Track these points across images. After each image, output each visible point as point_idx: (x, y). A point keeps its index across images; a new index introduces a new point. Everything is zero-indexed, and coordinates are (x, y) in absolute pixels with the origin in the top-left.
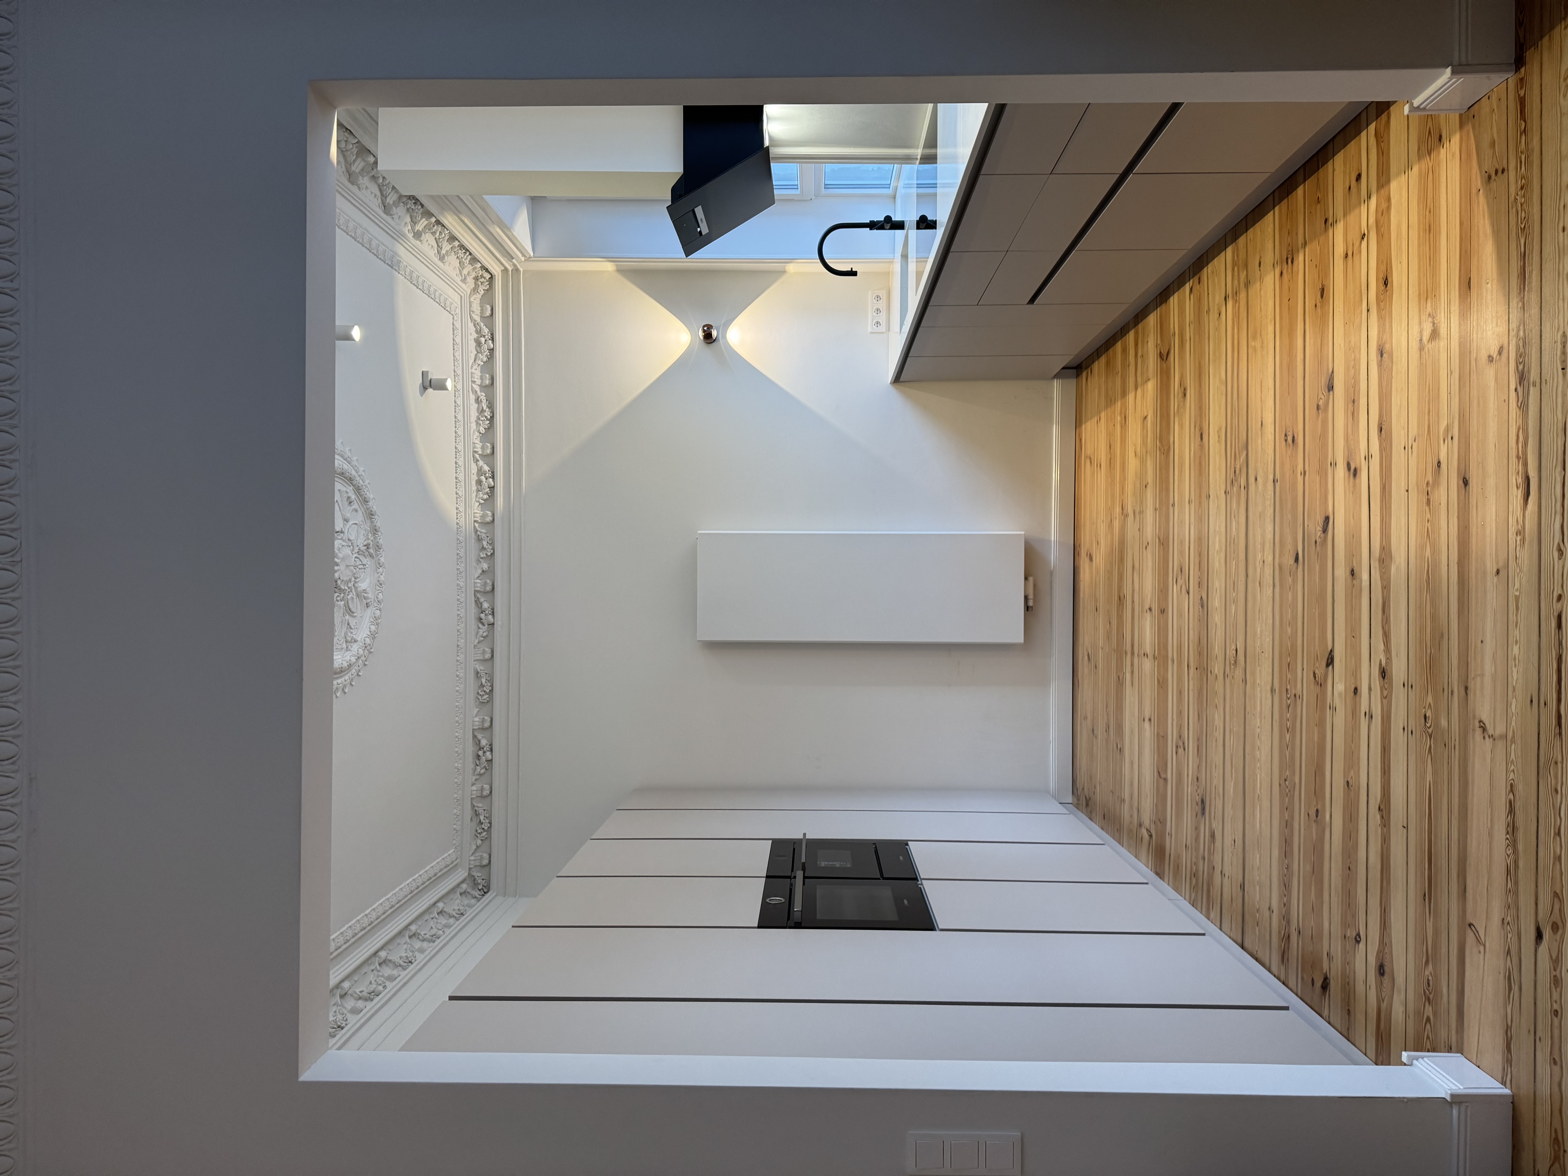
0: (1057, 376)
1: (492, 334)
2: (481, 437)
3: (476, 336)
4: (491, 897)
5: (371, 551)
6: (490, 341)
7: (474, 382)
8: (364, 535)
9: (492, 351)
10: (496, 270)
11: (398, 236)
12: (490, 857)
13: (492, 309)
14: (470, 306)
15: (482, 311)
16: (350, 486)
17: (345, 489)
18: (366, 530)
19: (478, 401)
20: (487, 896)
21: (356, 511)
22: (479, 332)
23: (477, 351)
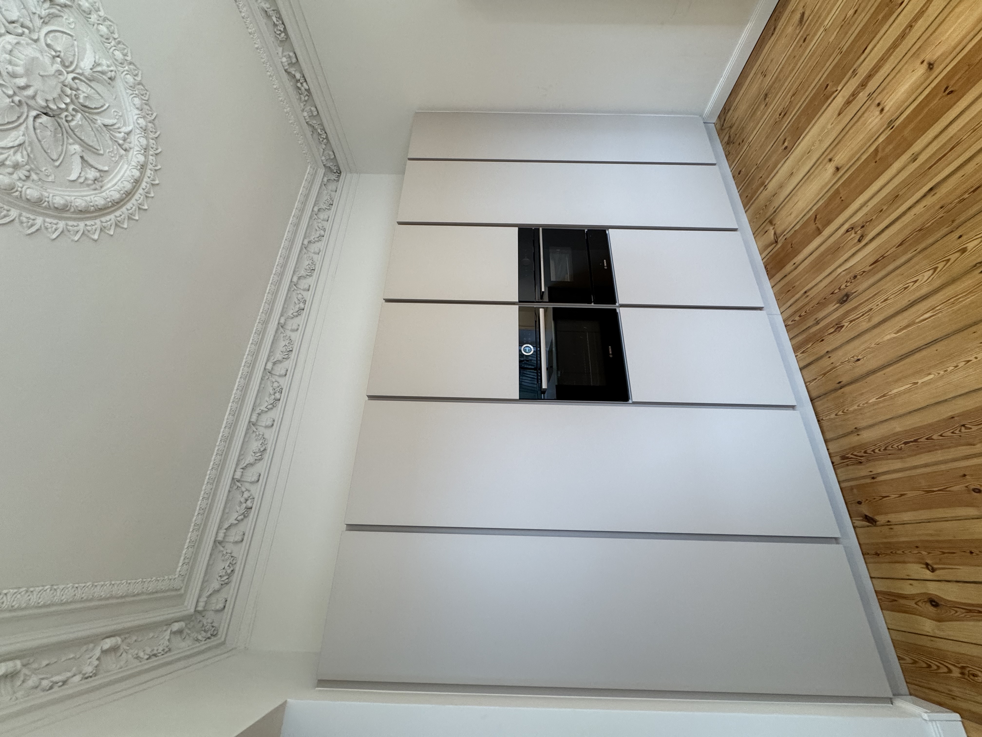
4: (344, 177)
12: (334, 153)
20: (341, 177)
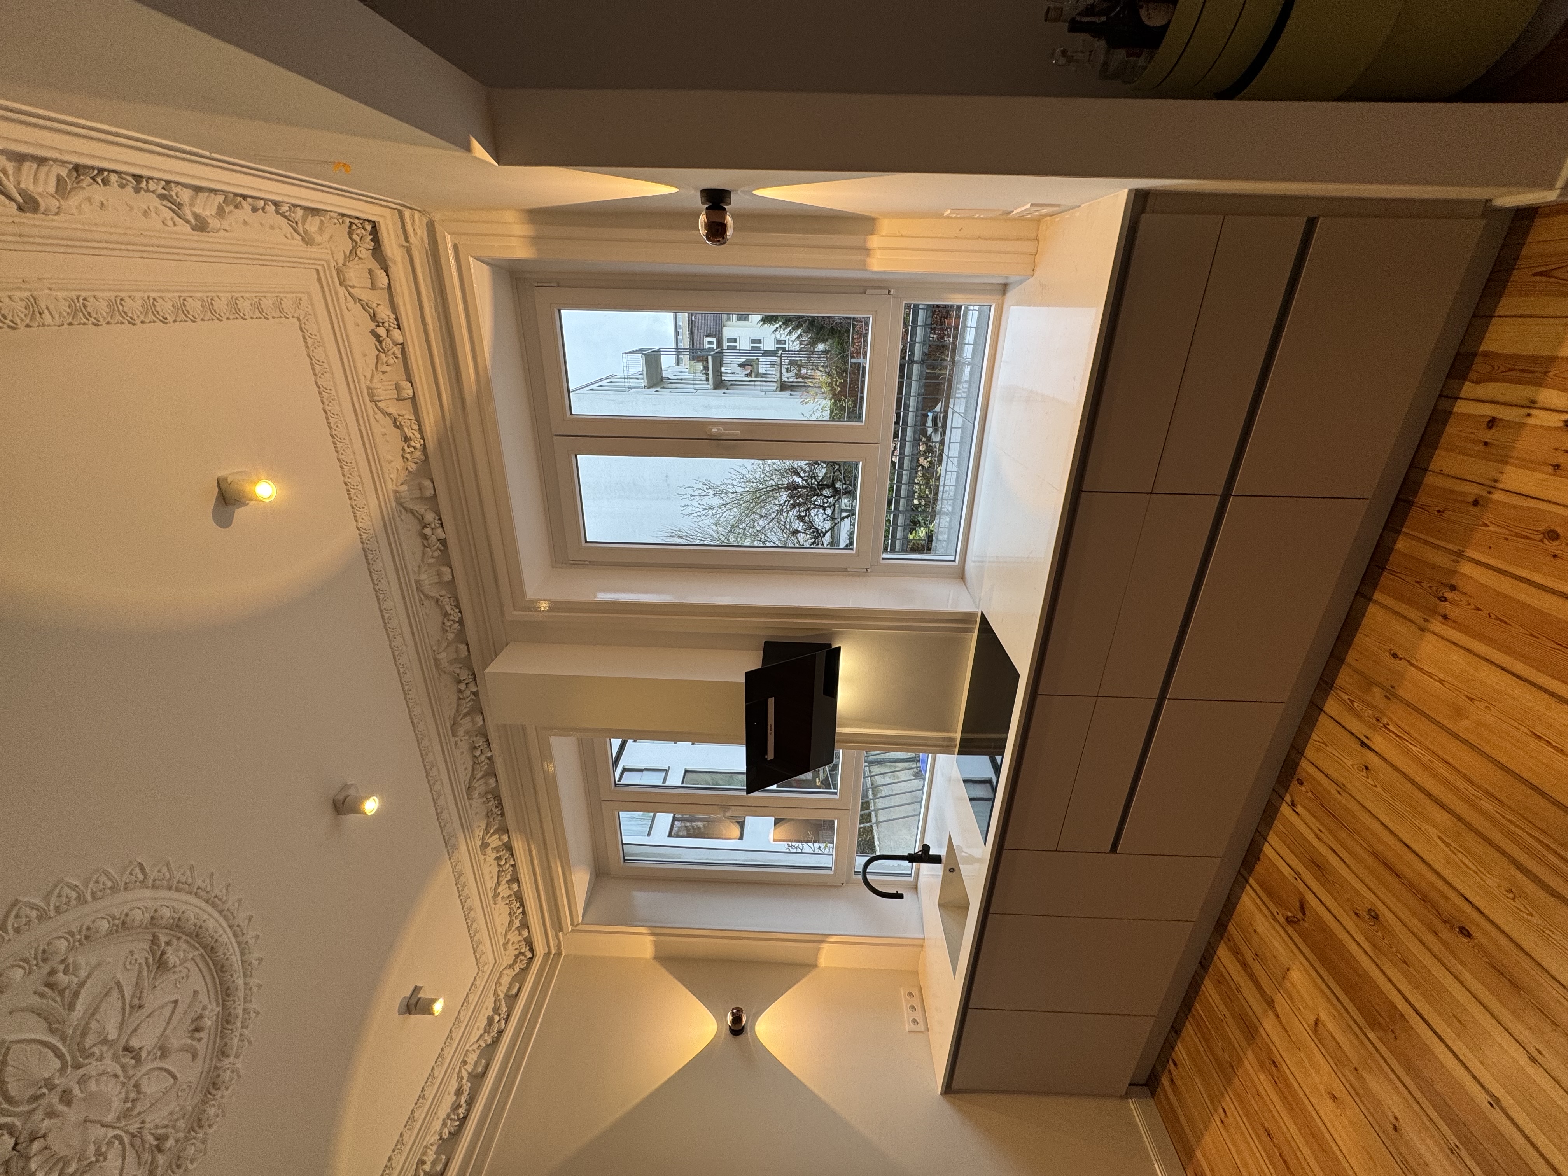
0: (1127, 1096)
1: (508, 1016)
2: (440, 1145)
3: (491, 1013)
5: (161, 1159)
6: (503, 1022)
7: (465, 1063)
8: (171, 1113)
9: (501, 1032)
10: (540, 949)
11: (467, 828)
13: (519, 989)
14: (500, 977)
15: (510, 988)
16: (218, 1005)
17: (206, 1001)
18: (183, 1108)
19: (459, 1092)
21: (194, 1057)
22: (496, 1010)
23: (485, 1030)
